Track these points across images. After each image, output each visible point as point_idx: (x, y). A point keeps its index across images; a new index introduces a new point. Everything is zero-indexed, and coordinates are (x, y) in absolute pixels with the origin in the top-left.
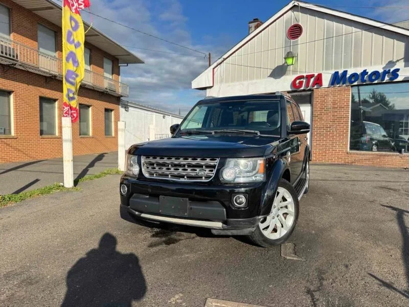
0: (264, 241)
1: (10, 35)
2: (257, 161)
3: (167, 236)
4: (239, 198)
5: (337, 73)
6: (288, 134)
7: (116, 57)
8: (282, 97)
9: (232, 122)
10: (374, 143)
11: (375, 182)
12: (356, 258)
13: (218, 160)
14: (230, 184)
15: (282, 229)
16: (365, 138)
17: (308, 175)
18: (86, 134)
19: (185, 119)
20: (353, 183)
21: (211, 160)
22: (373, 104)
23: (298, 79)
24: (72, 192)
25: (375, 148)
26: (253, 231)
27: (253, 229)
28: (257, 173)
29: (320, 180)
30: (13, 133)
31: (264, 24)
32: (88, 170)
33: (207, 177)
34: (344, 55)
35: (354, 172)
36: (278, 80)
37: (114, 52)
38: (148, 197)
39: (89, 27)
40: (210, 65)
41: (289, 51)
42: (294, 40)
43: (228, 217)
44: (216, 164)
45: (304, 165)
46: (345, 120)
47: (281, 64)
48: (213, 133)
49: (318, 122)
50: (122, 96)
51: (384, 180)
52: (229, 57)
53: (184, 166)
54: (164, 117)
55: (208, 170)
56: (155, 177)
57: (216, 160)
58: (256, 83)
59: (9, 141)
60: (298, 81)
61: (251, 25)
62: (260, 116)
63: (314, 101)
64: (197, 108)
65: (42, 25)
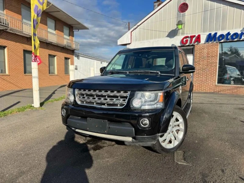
0: (162, 150)
1: (4, 11)
2: (158, 93)
3: (95, 143)
4: (145, 121)
5: (210, 34)
6: (180, 73)
7: (72, 25)
8: (175, 48)
9: (142, 65)
10: (232, 79)
11: (235, 105)
12: (229, 164)
13: (129, 93)
14: (138, 110)
15: (175, 140)
16: (227, 76)
17: (191, 101)
18: (53, 73)
19: (109, 63)
20: (220, 105)
21: (124, 92)
22: (230, 55)
23: (185, 38)
24: (39, 110)
25: (232, 82)
26: (155, 143)
27: (154, 142)
28: (158, 102)
29: (198, 103)
30: (7, 73)
31: (163, 3)
32: (52, 96)
33: (122, 105)
34: (215, 23)
35: (220, 98)
36: (172, 39)
37: (70, 23)
38: (80, 118)
39: (51, 4)
40: (129, 30)
41: (179, 20)
42: (183, 13)
43: (136, 135)
44: (128, 95)
45: (189, 94)
46: (215, 65)
47: (174, 29)
48: (128, 73)
49: (197, 66)
50: (75, 50)
51: (240, 103)
52: (141, 24)
53: (105, 96)
54: (101, 63)
55: (122, 100)
56: (85, 104)
57: (128, 92)
58: (158, 41)
59: (5, 77)
60: (185, 40)
61: (155, 4)
62: (161, 62)
63: (195, 52)
64: (118, 56)
65: (24, 5)
